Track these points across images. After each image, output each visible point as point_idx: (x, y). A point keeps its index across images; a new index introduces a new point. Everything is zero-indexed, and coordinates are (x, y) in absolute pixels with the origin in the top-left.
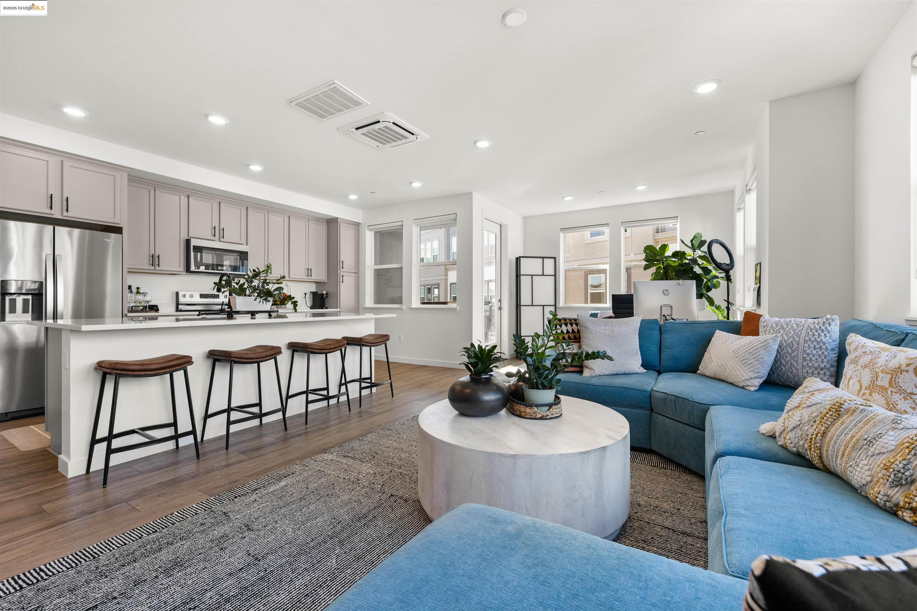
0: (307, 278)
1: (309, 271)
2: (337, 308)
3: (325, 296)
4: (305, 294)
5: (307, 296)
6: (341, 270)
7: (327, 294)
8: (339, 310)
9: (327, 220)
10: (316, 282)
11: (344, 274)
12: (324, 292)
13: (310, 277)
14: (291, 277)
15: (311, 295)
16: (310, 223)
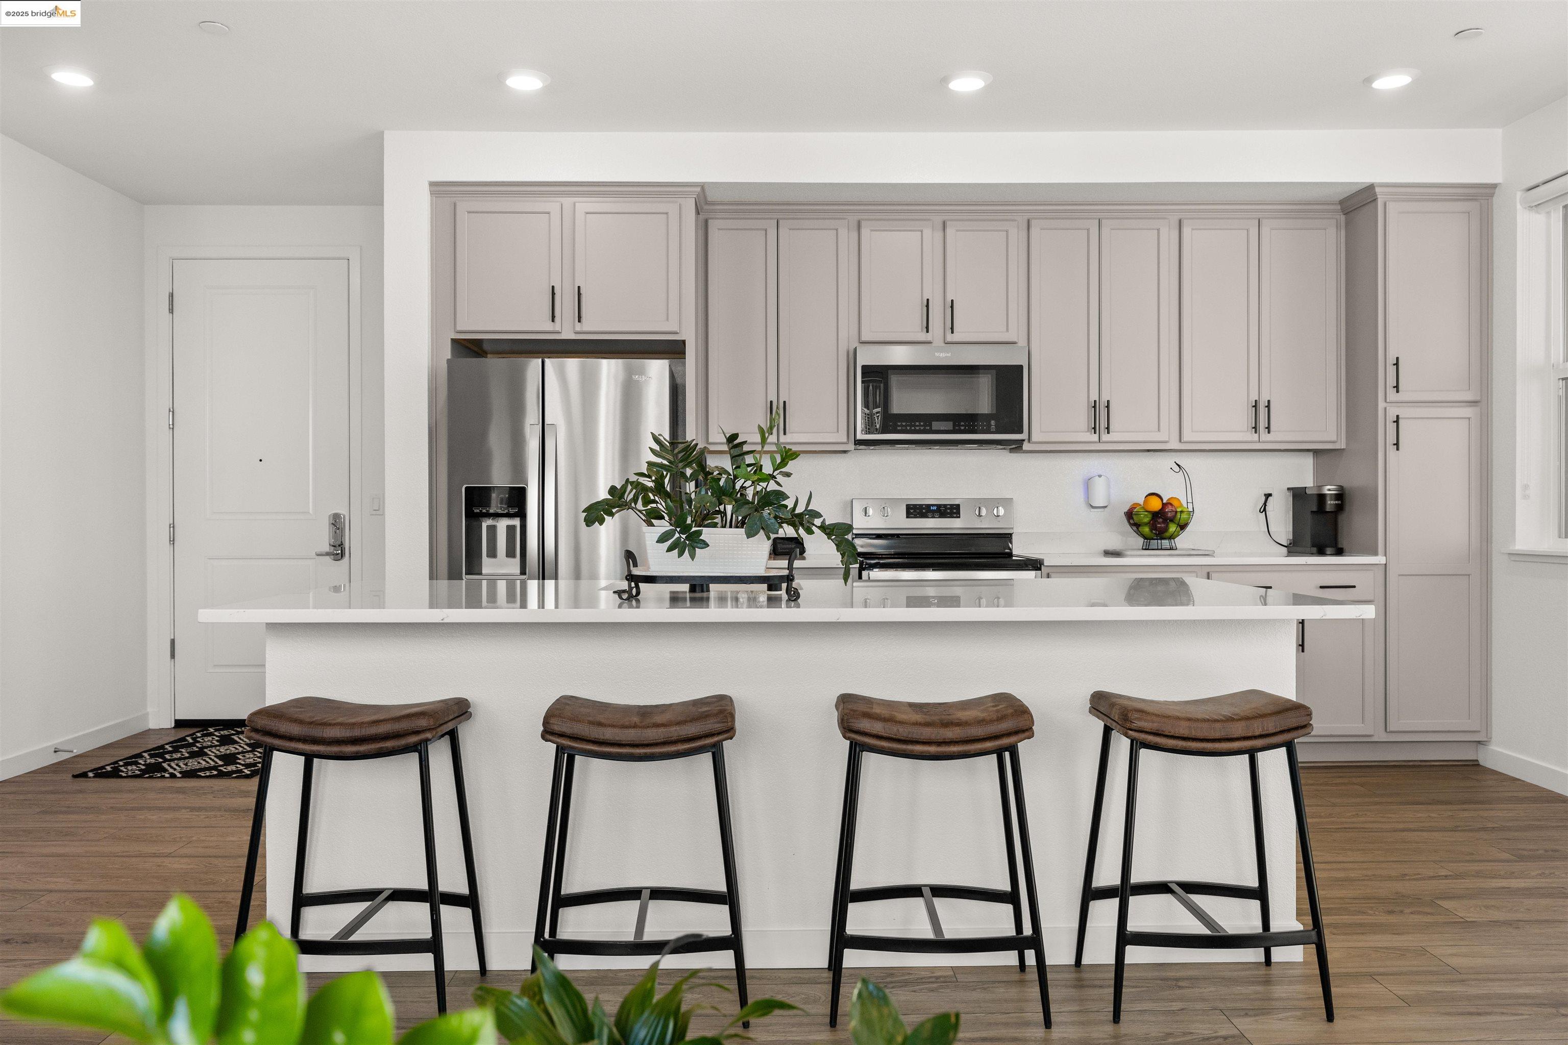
0: (1253, 437)
1: (1263, 412)
2: (1375, 553)
3: (1330, 503)
4: (1265, 498)
6: (1392, 395)
7: (1339, 497)
8: (1380, 559)
9: (1341, 202)
10: (1316, 452)
11: (1403, 412)
13: (1264, 436)
14: (1186, 438)
15: (1289, 502)
16: (1265, 230)
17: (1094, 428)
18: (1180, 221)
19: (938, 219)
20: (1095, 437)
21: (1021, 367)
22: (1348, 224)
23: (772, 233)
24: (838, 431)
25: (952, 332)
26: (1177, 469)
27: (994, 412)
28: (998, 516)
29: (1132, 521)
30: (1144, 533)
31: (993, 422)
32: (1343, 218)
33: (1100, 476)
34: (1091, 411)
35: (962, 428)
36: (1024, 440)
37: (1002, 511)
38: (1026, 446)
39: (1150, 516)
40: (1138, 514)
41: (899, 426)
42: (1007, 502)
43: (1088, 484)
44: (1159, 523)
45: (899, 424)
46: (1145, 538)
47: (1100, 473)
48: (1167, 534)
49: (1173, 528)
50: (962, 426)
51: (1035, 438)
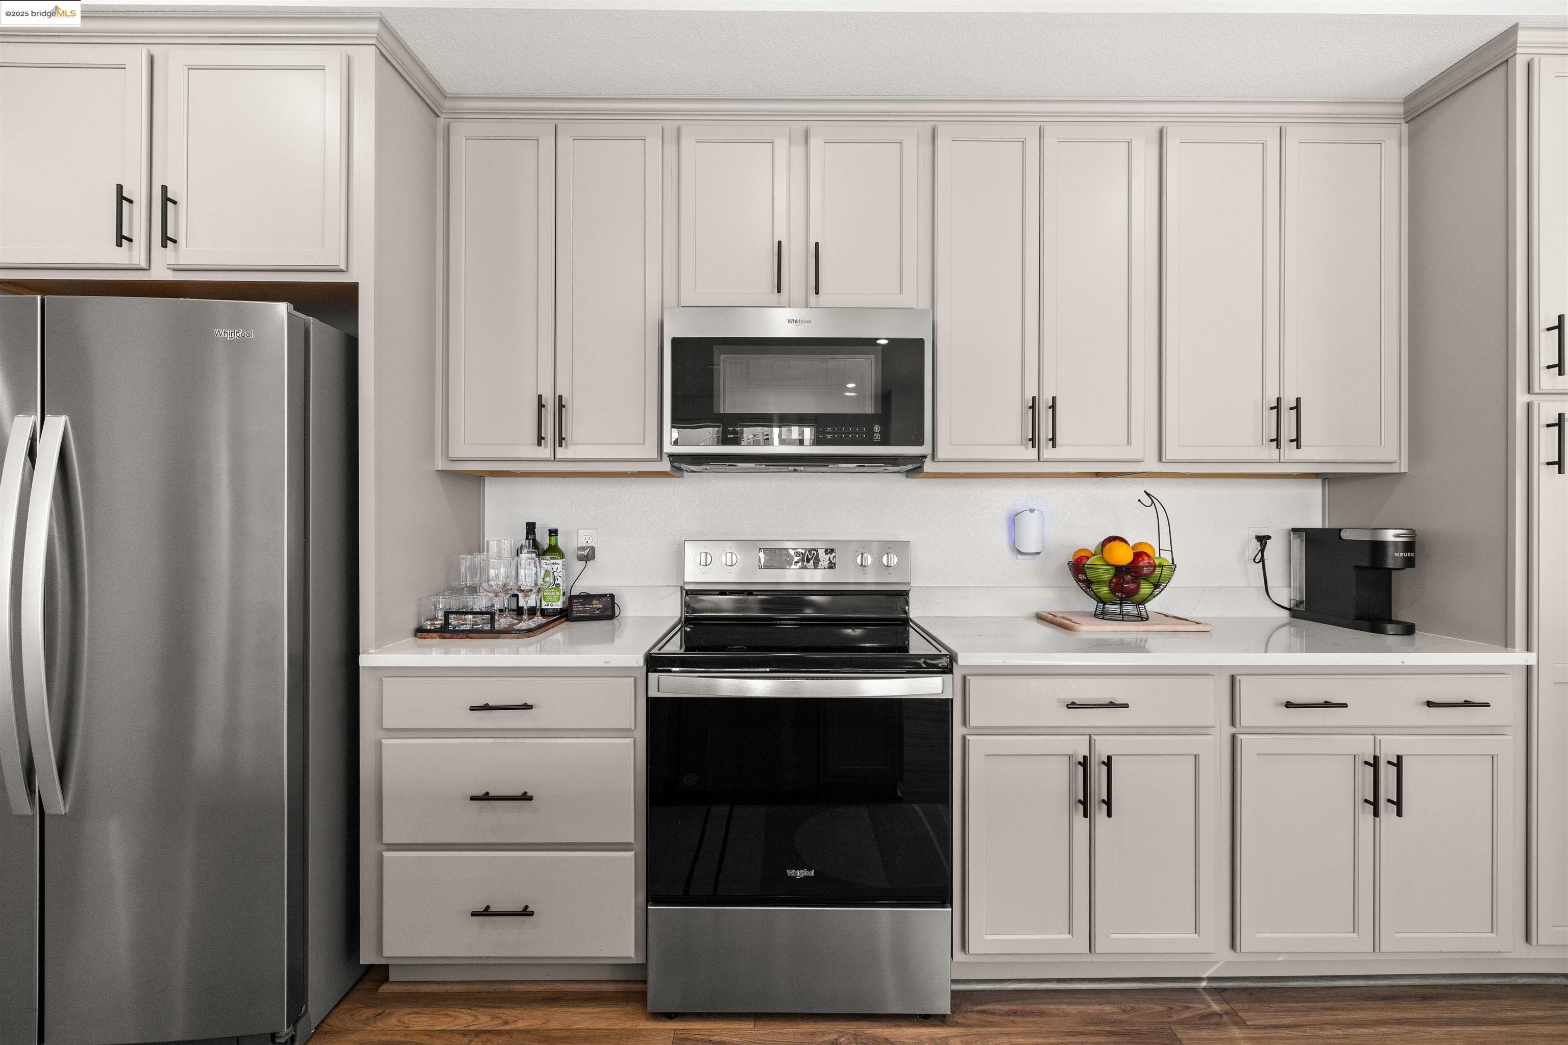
0: (1274, 454)
1: (1289, 418)
3: (1394, 557)
4: (1263, 540)
5: (1275, 552)
6: (1547, 380)
7: (1409, 546)
8: (1519, 657)
9: (1407, 101)
10: (1326, 478)
12: (1390, 536)
14: (1171, 453)
15: (1298, 546)
16: (1291, 144)
17: (1032, 440)
18: (1161, 132)
19: (799, 127)
20: (1032, 453)
21: (921, 342)
22: (1413, 138)
23: (547, 143)
24: (644, 443)
25: (817, 293)
26: (1147, 501)
27: (880, 412)
28: (888, 566)
29: (1081, 577)
30: (1102, 596)
31: (877, 428)
32: (1405, 127)
33: (1032, 511)
34: (1027, 413)
35: (829, 436)
36: (925, 457)
37: (895, 560)
38: (929, 466)
39: (1112, 572)
40: (1093, 567)
41: (731, 433)
42: (900, 547)
43: (1013, 521)
44: (1128, 583)
45: (731, 429)
46: (1100, 600)
47: (1031, 506)
48: (1137, 598)
49: (1145, 589)
50: (829, 433)
51: (941, 455)
